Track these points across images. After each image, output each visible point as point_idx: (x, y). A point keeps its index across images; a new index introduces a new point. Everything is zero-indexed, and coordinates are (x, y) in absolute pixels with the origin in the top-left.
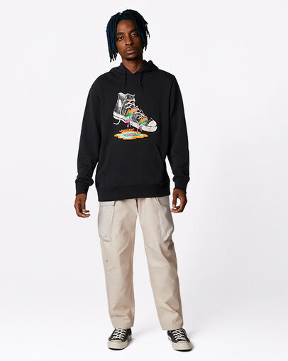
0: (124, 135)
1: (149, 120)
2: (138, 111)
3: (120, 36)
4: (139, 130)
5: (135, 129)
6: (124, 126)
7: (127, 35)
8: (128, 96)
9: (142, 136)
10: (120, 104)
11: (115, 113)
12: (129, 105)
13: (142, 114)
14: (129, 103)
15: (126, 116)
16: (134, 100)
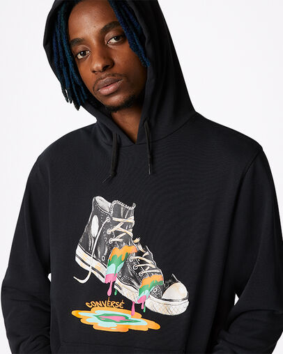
0: (99, 317)
1: (168, 281)
2: (140, 254)
3: (80, 48)
4: (138, 308)
5: (128, 304)
6: (99, 292)
7: (94, 42)
8: (117, 208)
9: (144, 325)
10: (94, 227)
11: (79, 251)
12: (117, 233)
13: (151, 263)
14: (118, 228)
15: (106, 263)
16: (131, 220)
